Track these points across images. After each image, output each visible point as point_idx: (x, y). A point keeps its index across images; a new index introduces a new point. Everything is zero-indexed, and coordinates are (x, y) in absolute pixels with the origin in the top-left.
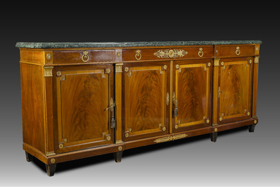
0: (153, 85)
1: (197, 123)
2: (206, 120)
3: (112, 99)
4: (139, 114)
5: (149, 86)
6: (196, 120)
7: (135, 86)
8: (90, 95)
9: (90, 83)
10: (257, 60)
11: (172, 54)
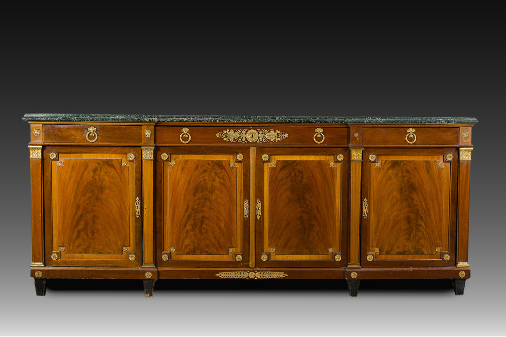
0: (217, 184)
1: (314, 257)
2: (334, 255)
3: (138, 200)
4: (189, 227)
5: (209, 185)
6: (311, 253)
7: (181, 183)
8: (102, 189)
9: (103, 173)
10: (466, 156)
11: (252, 136)
